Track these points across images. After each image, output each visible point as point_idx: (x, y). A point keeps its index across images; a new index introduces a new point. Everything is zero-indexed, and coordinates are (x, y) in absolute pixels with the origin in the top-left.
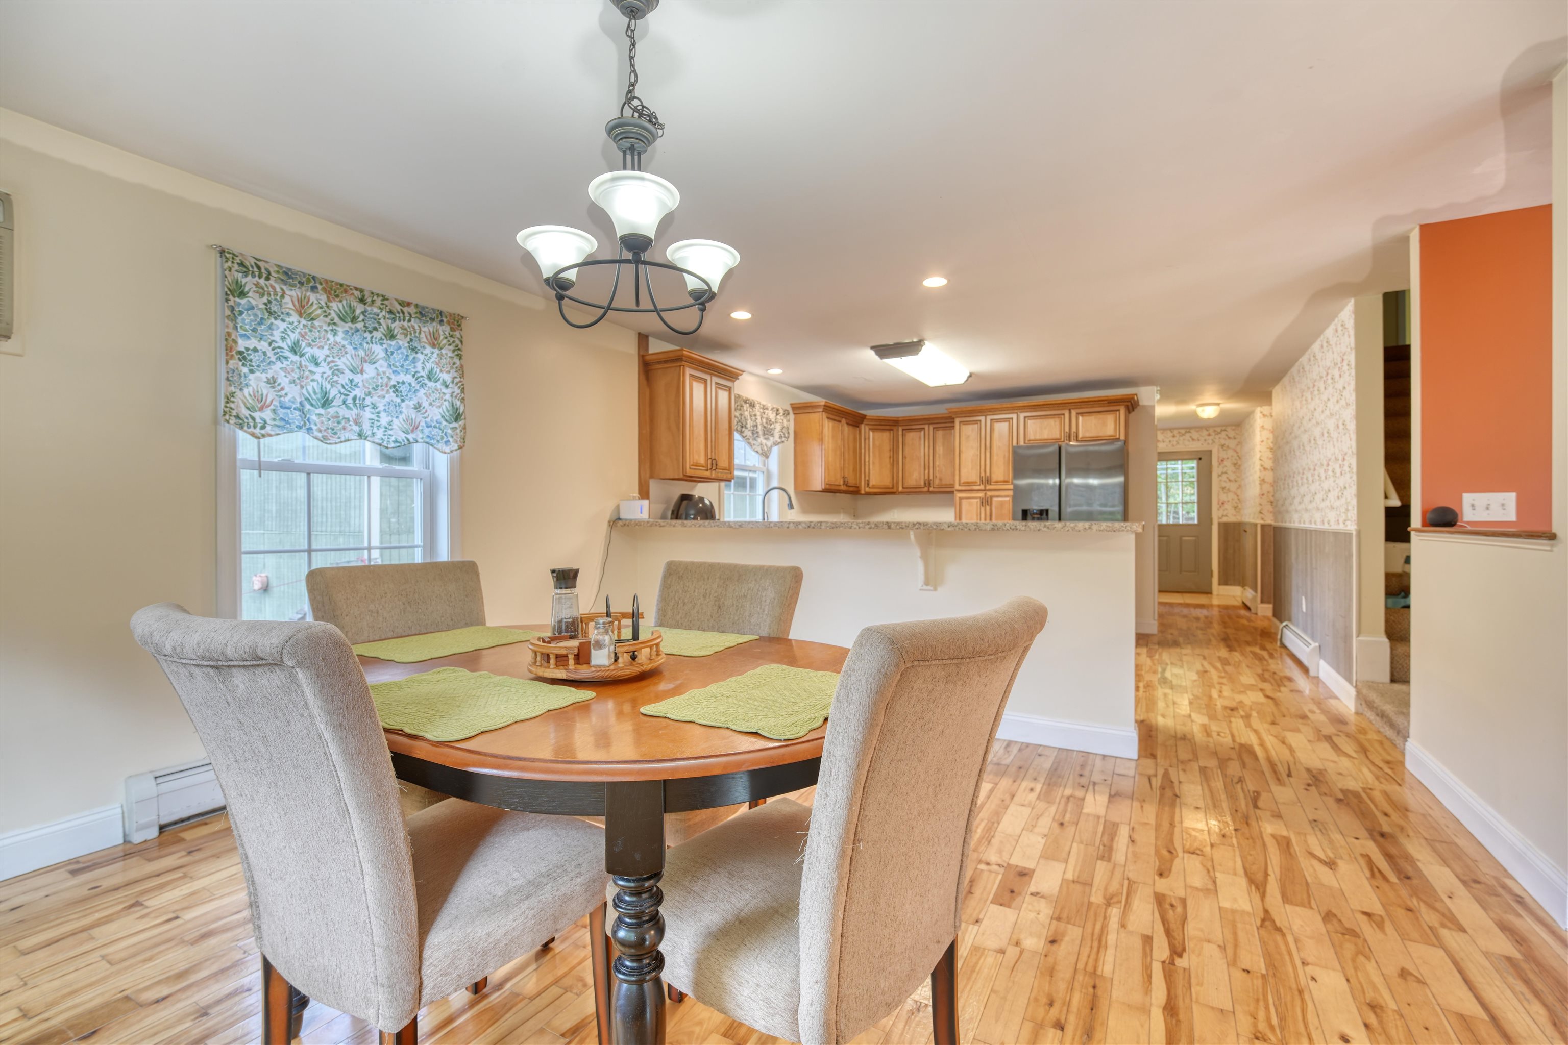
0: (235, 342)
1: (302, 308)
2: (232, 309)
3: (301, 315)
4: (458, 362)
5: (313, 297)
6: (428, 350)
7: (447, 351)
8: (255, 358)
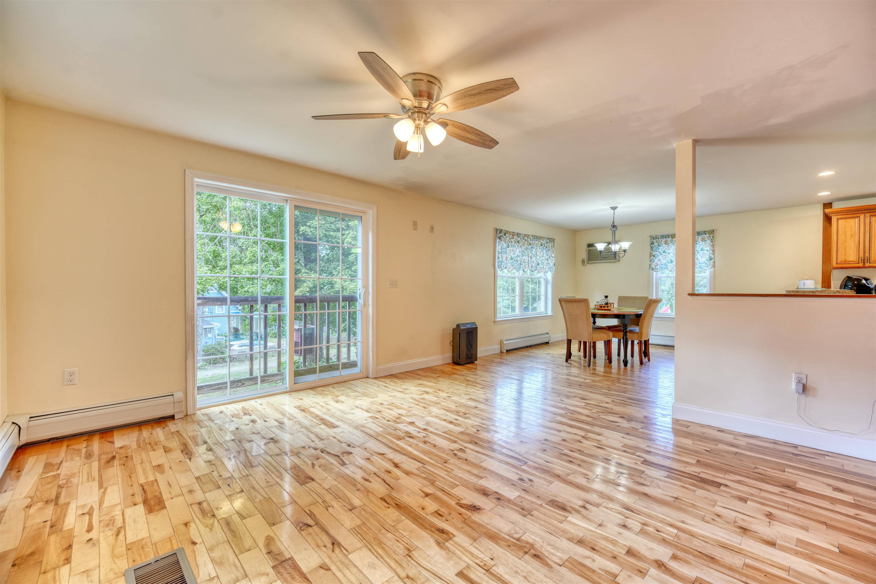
0: (652, 253)
1: (666, 243)
2: (652, 247)
3: (666, 244)
4: (711, 243)
5: (668, 239)
6: (701, 242)
7: (709, 241)
8: (656, 256)
